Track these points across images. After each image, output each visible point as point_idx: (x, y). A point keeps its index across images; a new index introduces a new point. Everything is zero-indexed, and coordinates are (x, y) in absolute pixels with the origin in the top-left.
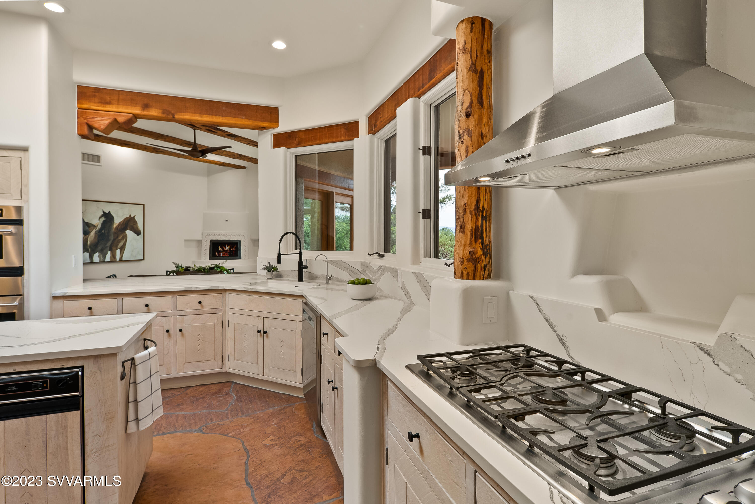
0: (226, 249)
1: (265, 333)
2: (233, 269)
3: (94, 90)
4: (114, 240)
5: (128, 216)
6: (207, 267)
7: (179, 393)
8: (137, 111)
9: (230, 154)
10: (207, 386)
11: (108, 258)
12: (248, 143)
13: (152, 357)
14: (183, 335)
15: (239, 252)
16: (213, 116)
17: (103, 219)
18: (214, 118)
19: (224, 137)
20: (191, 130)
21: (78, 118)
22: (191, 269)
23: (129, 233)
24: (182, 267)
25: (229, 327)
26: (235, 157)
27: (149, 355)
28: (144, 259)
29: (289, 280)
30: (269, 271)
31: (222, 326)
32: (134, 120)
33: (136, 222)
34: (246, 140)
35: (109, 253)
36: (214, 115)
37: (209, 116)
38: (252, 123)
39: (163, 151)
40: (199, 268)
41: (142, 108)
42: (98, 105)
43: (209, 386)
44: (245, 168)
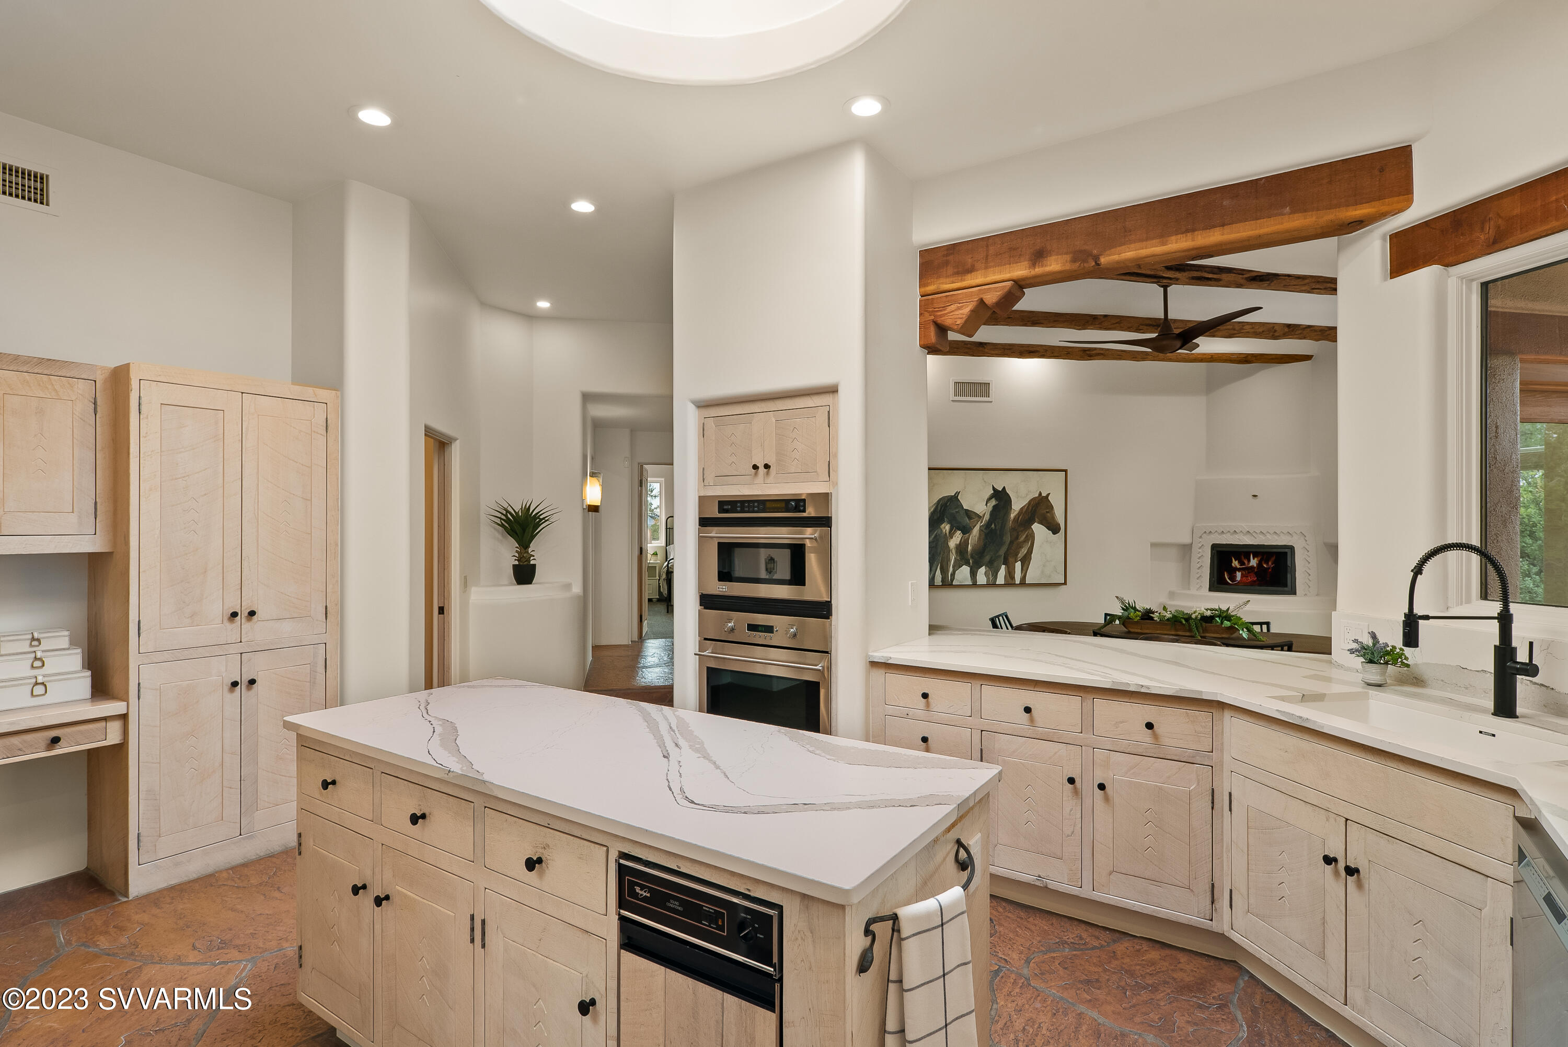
0: (1251, 565)
1: (1351, 871)
2: (1268, 624)
3: (946, 252)
4: (1011, 543)
5: (1037, 495)
6: (1197, 614)
7: (1096, 943)
8: (1021, 271)
9: (1261, 330)
10: (1168, 952)
11: (1001, 579)
12: (1313, 289)
13: (948, 922)
14: (1107, 799)
15: (1289, 576)
16: (1196, 232)
17: (993, 502)
18: (1199, 237)
19: (1239, 286)
20: (1155, 290)
21: (921, 314)
22: (1156, 616)
23: (1037, 528)
24: (1135, 609)
25: (1230, 810)
26: (1276, 334)
27: (940, 914)
28: (1065, 583)
29: (1450, 702)
30: (1371, 661)
31: (1213, 803)
32: (1018, 294)
33: (1051, 507)
34: (1307, 281)
35: (1003, 567)
36: (1199, 230)
37: (1184, 235)
38: (1314, 219)
39: (1102, 352)
40: (1174, 616)
41: (1031, 260)
42: (951, 279)
43: (1174, 952)
44: (1307, 358)
